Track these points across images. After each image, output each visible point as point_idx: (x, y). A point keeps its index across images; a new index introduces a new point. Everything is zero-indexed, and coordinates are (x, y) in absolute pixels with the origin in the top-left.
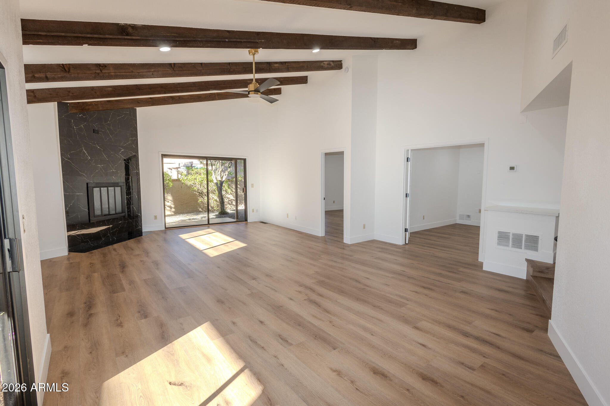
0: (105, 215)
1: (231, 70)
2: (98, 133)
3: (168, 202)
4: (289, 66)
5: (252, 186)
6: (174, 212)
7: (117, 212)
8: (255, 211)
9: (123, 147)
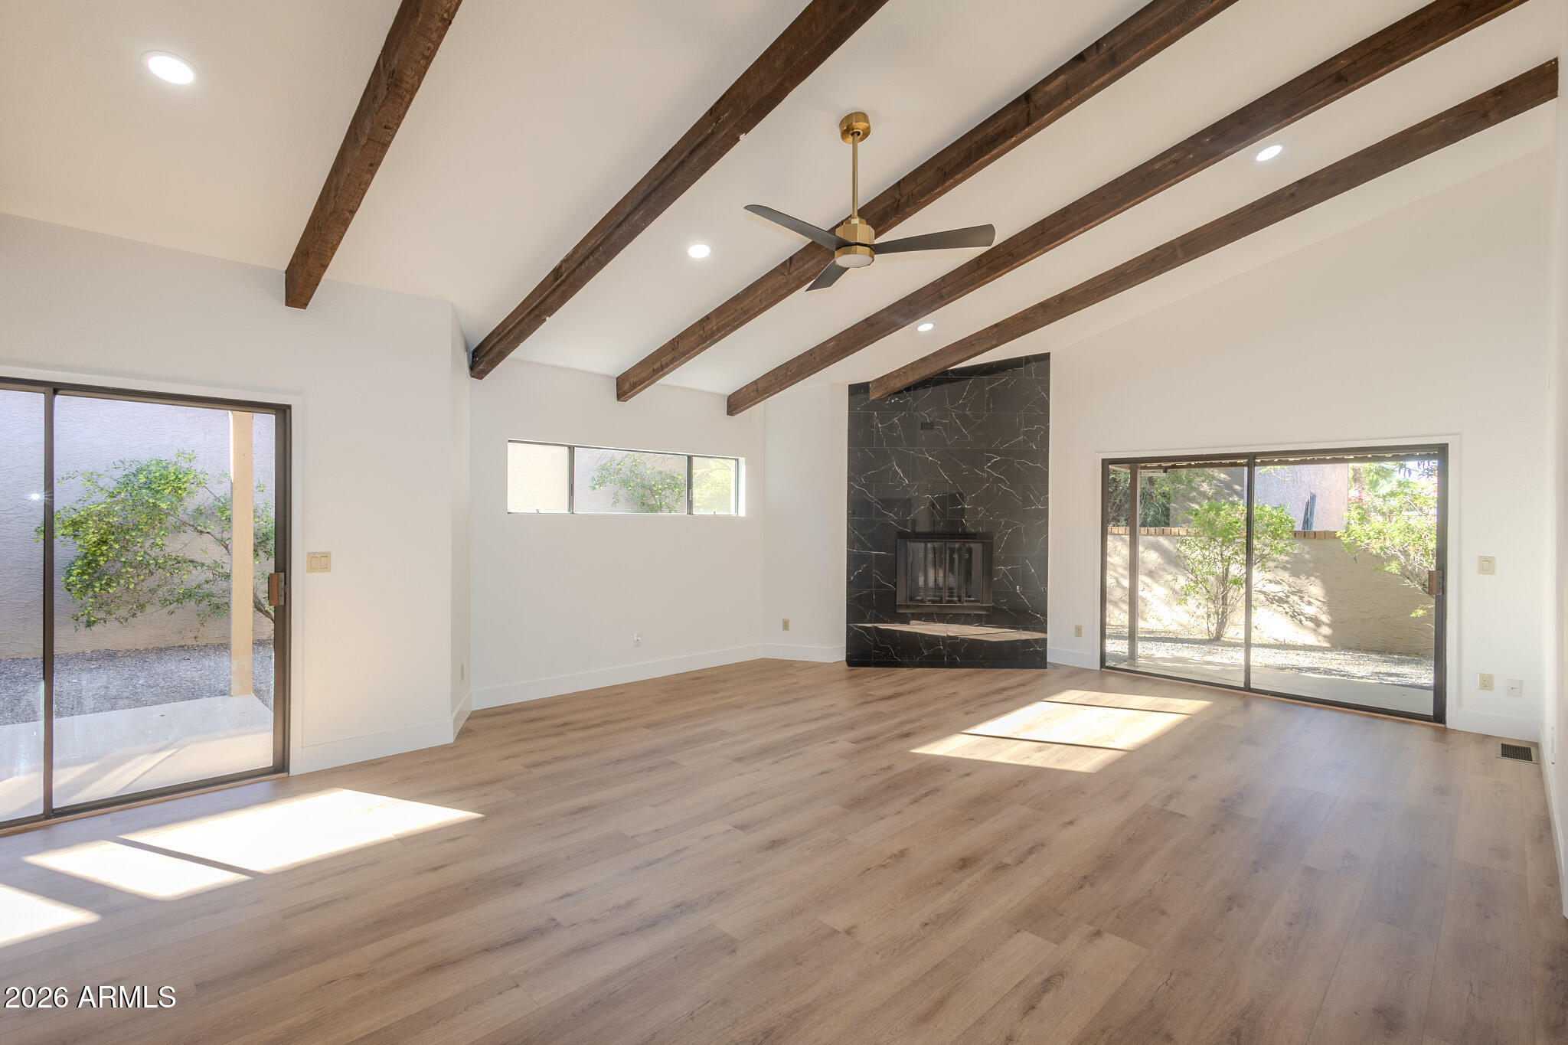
2: (931, 429)
3: (1310, 603)
5: (1487, 564)
8: (1498, 685)
9: (997, 452)
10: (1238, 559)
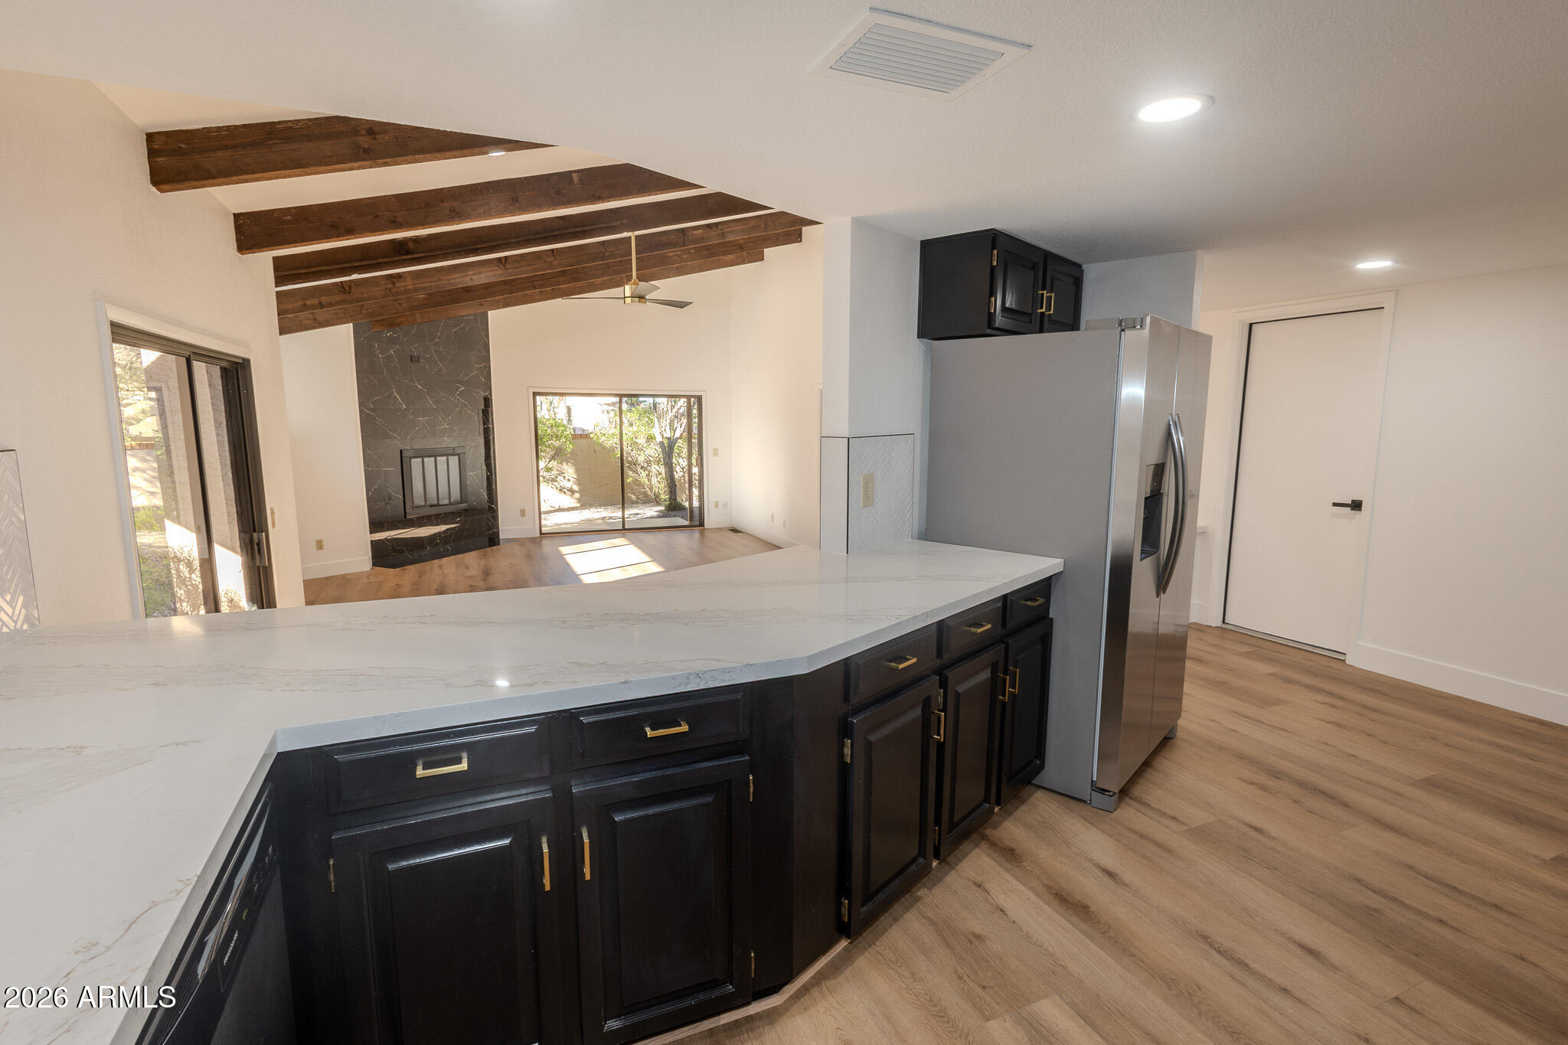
0: (432, 506)
1: (607, 254)
2: (418, 361)
4: (726, 230)
5: (716, 452)
6: (579, 500)
7: (452, 500)
8: (721, 505)
9: (461, 383)
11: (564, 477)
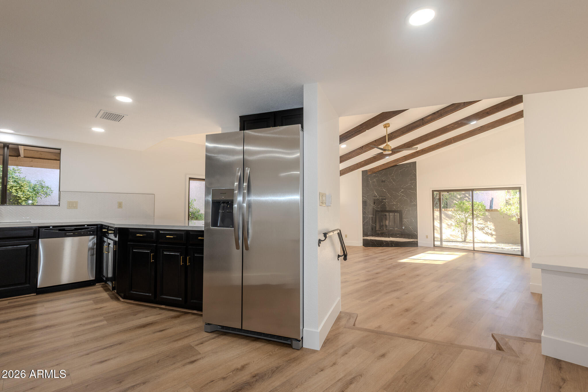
2: (384, 182)
9: (403, 188)
10: (470, 217)
11: (488, 228)
